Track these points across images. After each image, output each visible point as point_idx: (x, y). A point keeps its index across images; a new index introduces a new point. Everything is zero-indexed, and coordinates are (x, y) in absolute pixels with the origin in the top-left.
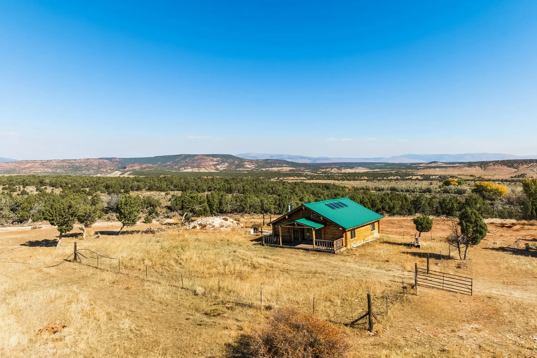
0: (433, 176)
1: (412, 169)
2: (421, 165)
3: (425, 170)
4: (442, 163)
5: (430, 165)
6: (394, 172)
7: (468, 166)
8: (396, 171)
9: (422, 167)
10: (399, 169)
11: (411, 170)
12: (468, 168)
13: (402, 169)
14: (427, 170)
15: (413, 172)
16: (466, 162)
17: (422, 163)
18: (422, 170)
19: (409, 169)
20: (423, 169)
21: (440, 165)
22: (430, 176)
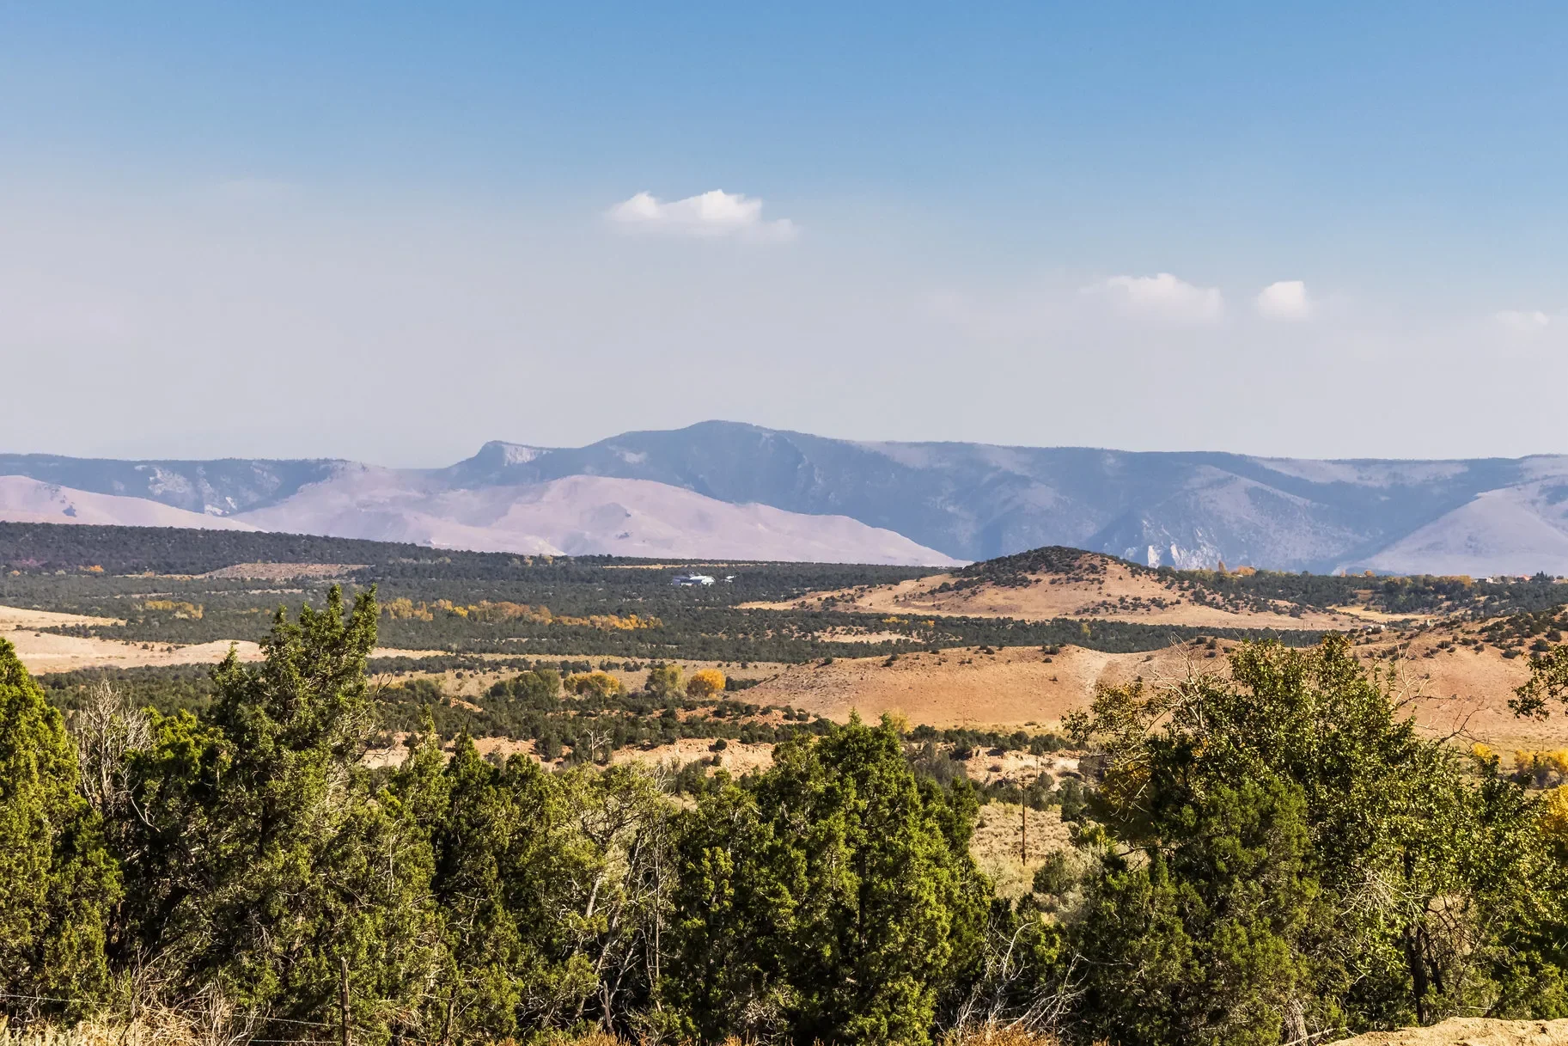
0: (1000, 744)
1: (743, 655)
2: (876, 601)
3: (901, 678)
4: (1164, 574)
5: (991, 601)
6: (476, 684)
7: (1494, 637)
8: (507, 675)
9: (876, 622)
10: (559, 639)
11: (714, 672)
12: (1491, 656)
13: (597, 641)
14: (942, 675)
15: (746, 698)
16: (1483, 587)
17: (891, 576)
18: (869, 671)
19: (704, 652)
20: (891, 654)
21: (1137, 604)
22: (962, 744)
